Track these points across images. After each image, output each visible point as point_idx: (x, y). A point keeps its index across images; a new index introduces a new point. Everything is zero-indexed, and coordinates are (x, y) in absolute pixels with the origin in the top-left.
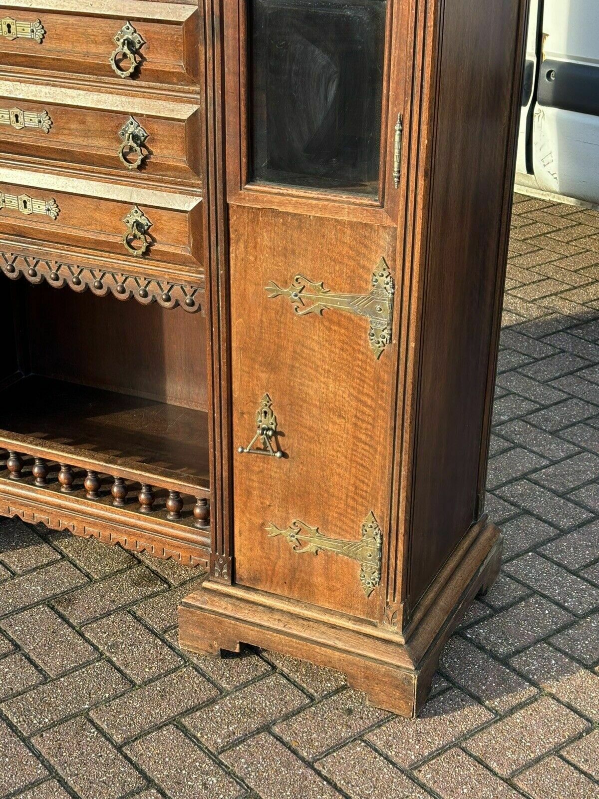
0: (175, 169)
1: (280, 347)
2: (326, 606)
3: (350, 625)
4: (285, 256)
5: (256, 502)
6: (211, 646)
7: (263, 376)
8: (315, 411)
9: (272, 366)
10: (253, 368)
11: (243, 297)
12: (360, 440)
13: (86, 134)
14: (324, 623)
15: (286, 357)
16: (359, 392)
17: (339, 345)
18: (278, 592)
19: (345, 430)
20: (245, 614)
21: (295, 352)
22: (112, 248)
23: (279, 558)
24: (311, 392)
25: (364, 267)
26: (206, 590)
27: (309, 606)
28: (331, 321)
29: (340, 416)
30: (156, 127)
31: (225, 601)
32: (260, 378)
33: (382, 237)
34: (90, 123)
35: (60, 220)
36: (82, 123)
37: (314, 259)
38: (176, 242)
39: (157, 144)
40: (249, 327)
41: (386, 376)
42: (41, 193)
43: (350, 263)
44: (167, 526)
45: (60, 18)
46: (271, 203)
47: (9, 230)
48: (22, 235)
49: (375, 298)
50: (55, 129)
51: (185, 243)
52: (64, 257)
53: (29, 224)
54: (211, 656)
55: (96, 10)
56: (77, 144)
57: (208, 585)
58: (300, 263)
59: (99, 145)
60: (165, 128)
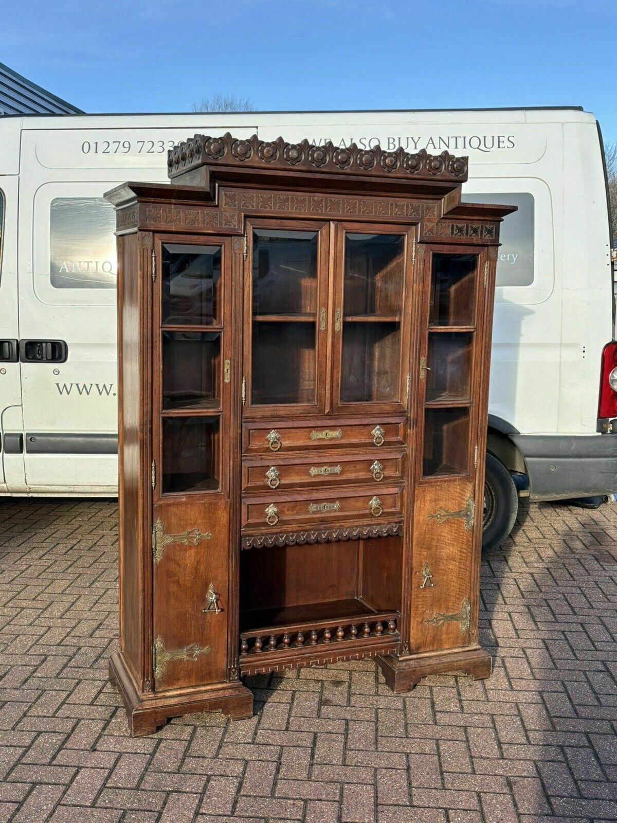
0: (394, 477)
1: (433, 539)
2: (447, 647)
3: (460, 650)
4: (435, 502)
5: (420, 611)
6: (410, 685)
7: (425, 553)
8: (445, 562)
9: (429, 548)
10: (421, 551)
11: (418, 522)
12: (461, 568)
13: (356, 471)
14: (450, 654)
15: (434, 543)
16: (462, 548)
17: (454, 531)
18: (428, 649)
19: (456, 566)
20: (422, 662)
21: (437, 539)
22: (364, 516)
23: (428, 633)
24: (443, 554)
25: (463, 499)
26: (401, 661)
27: (442, 650)
28: (451, 523)
29: (454, 561)
30: (386, 463)
31: (412, 662)
32: (423, 555)
33: (470, 487)
34: (358, 467)
35: (341, 510)
36: (355, 467)
37: (446, 501)
38: (391, 507)
39: (386, 470)
40: (420, 535)
41: (471, 539)
42: (332, 500)
43: (459, 499)
44: (379, 639)
45: (349, 428)
46: (431, 482)
47: (317, 520)
48: (323, 521)
49: (468, 510)
50: (342, 472)
51: (395, 507)
52: (341, 526)
53: (326, 515)
54: (409, 690)
55: (365, 423)
56: (353, 476)
57: (400, 659)
58: (441, 503)
59: (362, 475)
60: (390, 463)
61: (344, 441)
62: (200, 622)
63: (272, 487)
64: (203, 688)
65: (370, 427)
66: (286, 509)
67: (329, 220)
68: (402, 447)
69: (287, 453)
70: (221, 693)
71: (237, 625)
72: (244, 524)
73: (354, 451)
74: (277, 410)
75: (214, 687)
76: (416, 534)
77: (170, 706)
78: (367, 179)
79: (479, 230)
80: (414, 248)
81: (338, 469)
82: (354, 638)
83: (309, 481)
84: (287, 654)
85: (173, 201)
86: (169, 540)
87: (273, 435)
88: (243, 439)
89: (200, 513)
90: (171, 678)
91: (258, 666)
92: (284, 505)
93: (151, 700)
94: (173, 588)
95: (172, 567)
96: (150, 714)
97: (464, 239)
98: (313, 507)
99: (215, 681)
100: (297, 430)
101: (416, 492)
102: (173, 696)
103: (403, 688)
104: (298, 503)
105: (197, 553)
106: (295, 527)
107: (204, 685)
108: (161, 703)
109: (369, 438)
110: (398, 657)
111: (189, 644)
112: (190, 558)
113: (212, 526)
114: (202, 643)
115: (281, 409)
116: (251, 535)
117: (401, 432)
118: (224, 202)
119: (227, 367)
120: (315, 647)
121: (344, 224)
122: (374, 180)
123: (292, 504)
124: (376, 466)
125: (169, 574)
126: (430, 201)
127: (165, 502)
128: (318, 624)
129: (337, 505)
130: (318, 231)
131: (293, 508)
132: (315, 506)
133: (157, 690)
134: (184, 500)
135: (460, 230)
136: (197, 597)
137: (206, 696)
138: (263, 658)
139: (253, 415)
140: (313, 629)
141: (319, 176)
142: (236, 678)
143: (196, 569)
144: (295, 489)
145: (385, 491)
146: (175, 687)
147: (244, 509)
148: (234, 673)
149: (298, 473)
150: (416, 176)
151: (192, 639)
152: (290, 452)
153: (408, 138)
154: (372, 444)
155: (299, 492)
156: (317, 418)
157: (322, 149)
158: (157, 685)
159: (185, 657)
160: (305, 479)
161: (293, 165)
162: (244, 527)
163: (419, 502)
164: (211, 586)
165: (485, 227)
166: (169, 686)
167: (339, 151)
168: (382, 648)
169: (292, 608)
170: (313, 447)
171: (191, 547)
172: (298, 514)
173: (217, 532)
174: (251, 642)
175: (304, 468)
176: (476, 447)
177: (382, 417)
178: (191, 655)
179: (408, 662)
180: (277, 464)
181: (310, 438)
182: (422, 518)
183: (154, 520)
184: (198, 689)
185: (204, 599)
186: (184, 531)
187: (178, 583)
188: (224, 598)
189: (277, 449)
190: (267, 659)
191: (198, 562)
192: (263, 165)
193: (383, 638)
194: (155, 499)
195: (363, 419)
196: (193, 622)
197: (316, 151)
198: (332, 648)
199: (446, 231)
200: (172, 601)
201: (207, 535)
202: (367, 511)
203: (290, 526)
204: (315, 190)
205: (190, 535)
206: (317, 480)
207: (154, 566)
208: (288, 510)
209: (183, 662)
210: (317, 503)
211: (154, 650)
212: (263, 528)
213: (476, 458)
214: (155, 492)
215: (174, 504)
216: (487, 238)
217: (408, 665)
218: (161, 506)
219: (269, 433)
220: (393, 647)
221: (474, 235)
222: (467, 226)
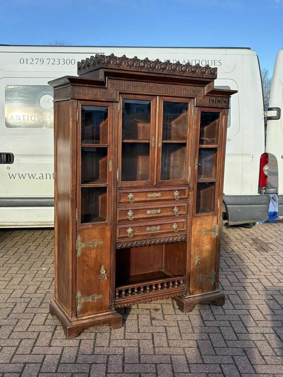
0: (184, 214)
1: (200, 242)
2: (206, 291)
3: (211, 292)
4: (201, 225)
5: (194, 275)
6: (190, 309)
7: (196, 249)
8: (205, 252)
9: (198, 247)
10: (195, 248)
11: (194, 235)
12: (212, 255)
13: (167, 212)
14: (207, 294)
15: (200, 244)
16: (212, 246)
17: (209, 238)
18: (197, 293)
19: (209, 254)
20: (195, 298)
21: (202, 242)
22: (170, 232)
23: (198, 285)
24: (204, 249)
25: (213, 224)
26: (186, 298)
27: (204, 292)
28: (208, 235)
29: (209, 252)
30: (180, 208)
31: (191, 299)
32: (196, 250)
33: (216, 218)
34: (168, 210)
35: (160, 230)
36: (166, 210)
37: (205, 225)
38: (182, 228)
39: (180, 211)
40: (194, 240)
41: (216, 242)
42: (156, 225)
43: (211, 224)
44: (177, 288)
45: (164, 192)
46: (200, 216)
47: (150, 235)
48: (152, 235)
49: (215, 228)
50: (161, 212)
51: (184, 228)
52: (161, 237)
53: (154, 232)
54: (190, 311)
55: (171, 189)
56: (165, 214)
57: (186, 297)
58: (203, 226)
59: (170, 213)
60: (182, 208)
61: (162, 198)
62: (98, 284)
63: (130, 220)
64: (99, 315)
65: (173, 192)
66: (136, 230)
67: (156, 96)
68: (187, 200)
69: (137, 204)
70: (107, 316)
71: (114, 284)
72: (117, 237)
73: (167, 202)
74: (132, 184)
75: (104, 314)
76: (193, 240)
77: (85, 323)
78: (174, 77)
79: (221, 101)
80: (193, 109)
81: (159, 211)
82: (165, 288)
83: (147, 216)
84: (136, 297)
85: (87, 85)
86: (84, 246)
87: (131, 196)
88: (117, 198)
89: (98, 232)
90: (84, 311)
91: (123, 303)
92: (135, 228)
93: (76, 321)
94: (86, 268)
95: (85, 258)
96: (76, 328)
97: (214, 105)
98: (148, 229)
99: (104, 311)
100: (141, 193)
101: (193, 221)
102: (86, 319)
103: (187, 311)
104: (142, 227)
105: (96, 251)
106: (140, 238)
107: (99, 313)
108: (80, 322)
109: (173, 197)
110: (185, 297)
111: (92, 294)
112: (93, 254)
113: (103, 239)
114: (99, 294)
115: (134, 183)
116: (121, 242)
117: (187, 194)
118: (110, 86)
119: (110, 164)
120: (149, 293)
121: (163, 97)
122: (177, 77)
123: (139, 228)
124: (176, 209)
125: (84, 262)
126: (200, 87)
127: (82, 228)
128: (150, 282)
129: (158, 228)
130: (151, 101)
131: (139, 229)
132: (149, 228)
133: (78, 316)
134: (91, 226)
135: (213, 101)
136: (96, 272)
137: (101, 318)
138: (126, 299)
139: (122, 186)
140: (148, 285)
141: (153, 75)
142: (114, 309)
143: (96, 259)
144: (140, 220)
145: (179, 221)
146: (86, 315)
147: (118, 230)
148: (113, 307)
149: (142, 213)
150: (195, 76)
151: (94, 292)
152: (138, 203)
153: (174, 60)
154: (174, 199)
155: (142, 222)
156: (150, 187)
157: (154, 62)
158: (78, 314)
159: (91, 300)
160: (145, 216)
161: (141, 69)
162: (117, 239)
163: (194, 225)
164: (103, 266)
165: (224, 100)
166: (83, 314)
167: (162, 63)
168: (178, 293)
169: (133, 276)
170: (149, 201)
171: (93, 249)
172: (141, 232)
173: (105, 241)
174: (120, 292)
175: (144, 210)
176: (219, 200)
177: (178, 187)
178: (93, 299)
179: (189, 299)
180: (133, 209)
181: (147, 197)
182: (195, 233)
183: (77, 236)
184: (97, 315)
185: (99, 273)
186: (90, 241)
187: (87, 265)
188: (109, 272)
189: (133, 202)
190: (127, 300)
191: (97, 255)
192: (128, 69)
193: (178, 288)
194: (78, 226)
195: (170, 188)
196: (94, 284)
197: (152, 63)
198: (156, 293)
199: (207, 102)
200: (85, 274)
201: (101, 243)
202: (172, 230)
203: (138, 238)
204: (150, 81)
205: (93, 243)
206: (150, 216)
207: (77, 258)
208: (137, 230)
209: (90, 303)
210: (150, 227)
211: (77, 298)
212: (126, 239)
213: (218, 205)
214: (78, 223)
215: (86, 229)
216: (224, 105)
217: (189, 300)
218: (80, 230)
219: (129, 195)
220: (182, 292)
221: (219, 103)
222: (216, 99)
